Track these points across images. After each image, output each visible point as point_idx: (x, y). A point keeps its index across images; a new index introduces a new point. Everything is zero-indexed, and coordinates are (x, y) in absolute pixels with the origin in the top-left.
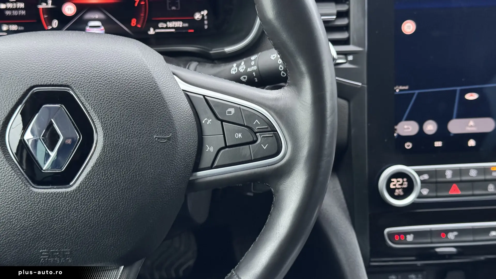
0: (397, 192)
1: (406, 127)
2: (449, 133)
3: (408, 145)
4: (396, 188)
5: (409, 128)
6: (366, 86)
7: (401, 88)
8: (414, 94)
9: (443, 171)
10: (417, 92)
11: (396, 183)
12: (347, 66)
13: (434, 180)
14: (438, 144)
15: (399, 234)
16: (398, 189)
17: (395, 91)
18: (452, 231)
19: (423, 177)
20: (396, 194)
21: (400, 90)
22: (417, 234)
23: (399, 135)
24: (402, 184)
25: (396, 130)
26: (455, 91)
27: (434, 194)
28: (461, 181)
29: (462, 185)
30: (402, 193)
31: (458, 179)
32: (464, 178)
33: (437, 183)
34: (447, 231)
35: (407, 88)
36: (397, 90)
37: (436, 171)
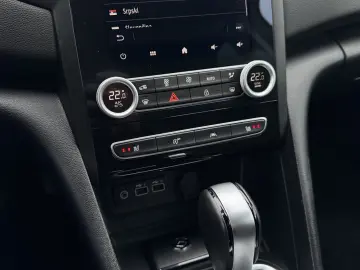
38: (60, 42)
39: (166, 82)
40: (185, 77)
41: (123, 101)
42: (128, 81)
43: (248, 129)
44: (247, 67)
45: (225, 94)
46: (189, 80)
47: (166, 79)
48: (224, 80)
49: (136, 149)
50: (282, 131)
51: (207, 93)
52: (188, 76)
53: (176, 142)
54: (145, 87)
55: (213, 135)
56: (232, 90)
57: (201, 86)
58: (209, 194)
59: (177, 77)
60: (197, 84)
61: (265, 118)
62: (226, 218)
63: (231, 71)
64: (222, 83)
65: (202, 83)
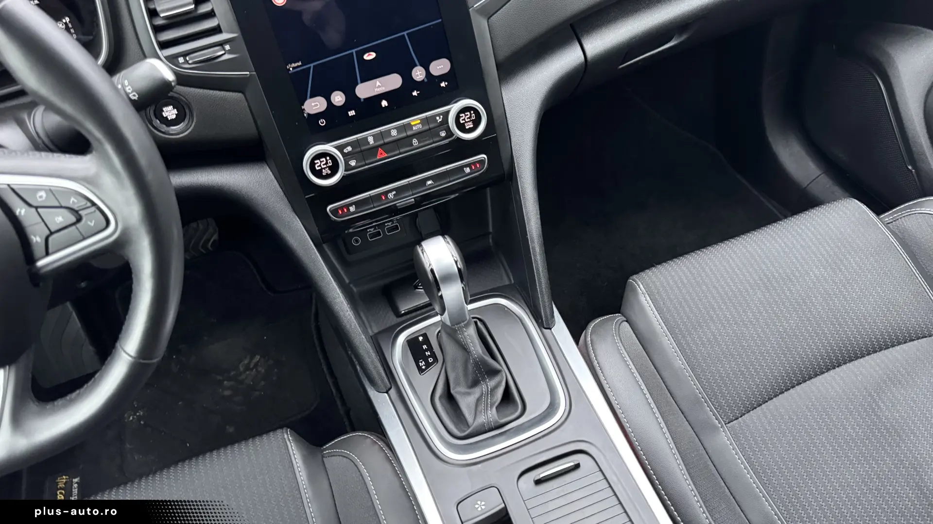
0: (324, 172)
1: (313, 104)
2: (360, 99)
3: (322, 122)
4: (322, 169)
5: (317, 105)
6: (255, 73)
7: (293, 65)
8: (310, 68)
9: (366, 139)
10: (312, 65)
11: (319, 164)
12: (227, 57)
13: (358, 150)
14: (352, 113)
15: (342, 208)
16: (324, 168)
17: (289, 70)
18: (390, 191)
19: (347, 150)
20: (324, 174)
21: (294, 68)
22: (357, 204)
23: (309, 114)
24: (327, 163)
25: (304, 109)
26: (352, 54)
27: (363, 163)
28: (385, 144)
29: (387, 147)
30: (329, 172)
31: (381, 142)
32: (386, 140)
33: (361, 151)
34: (386, 193)
35: (300, 64)
36: (291, 67)
37: (358, 140)
38: (259, 122)
39: (371, 140)
40: (389, 131)
41: (330, 168)
42: (329, 147)
43: (467, 170)
44: (454, 108)
45: (435, 139)
46: (394, 133)
47: (370, 136)
48: (432, 126)
49: (352, 209)
50: (506, 166)
51: (415, 142)
52: (393, 129)
53: (391, 196)
54: (349, 149)
55: (429, 182)
56: (443, 134)
57: (408, 137)
58: (419, 250)
59: (381, 133)
60: (404, 135)
61: (483, 156)
62: (432, 271)
63: (439, 115)
64: (430, 129)
65: (409, 133)
